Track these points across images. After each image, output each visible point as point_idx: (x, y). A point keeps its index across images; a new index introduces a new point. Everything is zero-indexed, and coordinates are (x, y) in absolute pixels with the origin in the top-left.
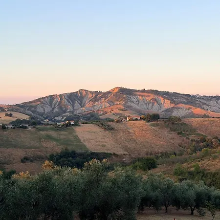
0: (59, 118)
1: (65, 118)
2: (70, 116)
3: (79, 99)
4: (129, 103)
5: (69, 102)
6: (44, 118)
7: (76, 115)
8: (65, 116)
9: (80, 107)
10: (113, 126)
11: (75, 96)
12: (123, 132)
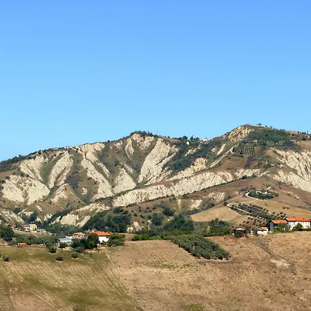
0: (69, 220)
1: (87, 218)
2: (102, 214)
3: (129, 163)
4: (281, 173)
5: (100, 170)
6: (24, 218)
7: (119, 210)
8: (87, 213)
9: (134, 185)
10: (226, 248)
11: (119, 152)
12: (258, 267)
